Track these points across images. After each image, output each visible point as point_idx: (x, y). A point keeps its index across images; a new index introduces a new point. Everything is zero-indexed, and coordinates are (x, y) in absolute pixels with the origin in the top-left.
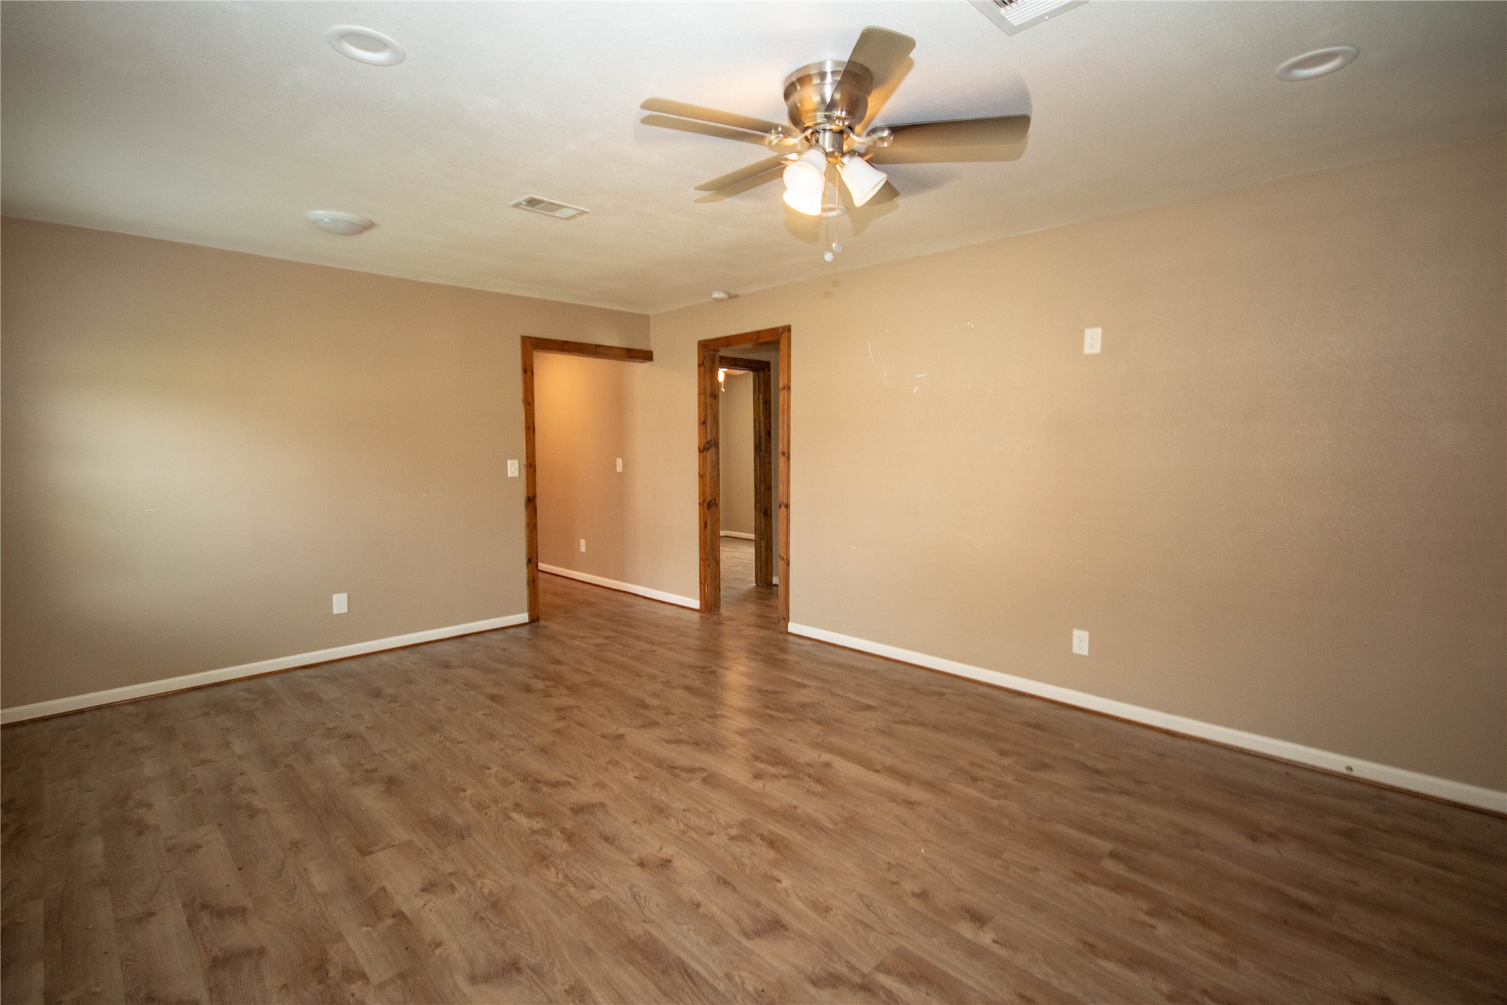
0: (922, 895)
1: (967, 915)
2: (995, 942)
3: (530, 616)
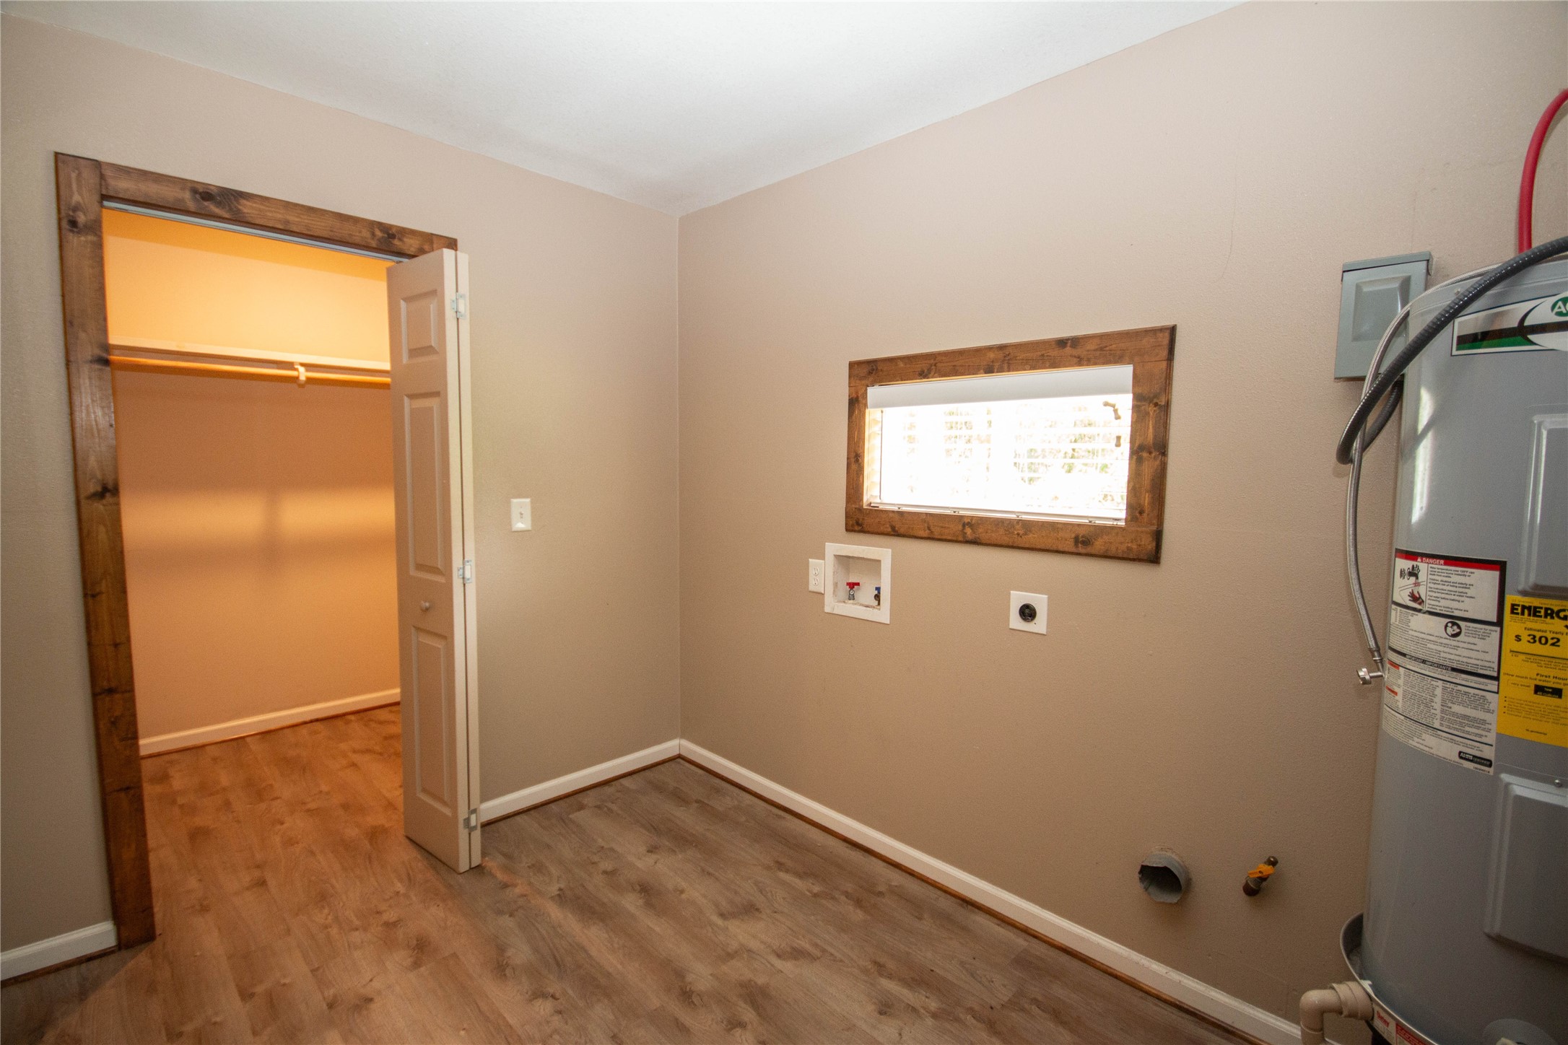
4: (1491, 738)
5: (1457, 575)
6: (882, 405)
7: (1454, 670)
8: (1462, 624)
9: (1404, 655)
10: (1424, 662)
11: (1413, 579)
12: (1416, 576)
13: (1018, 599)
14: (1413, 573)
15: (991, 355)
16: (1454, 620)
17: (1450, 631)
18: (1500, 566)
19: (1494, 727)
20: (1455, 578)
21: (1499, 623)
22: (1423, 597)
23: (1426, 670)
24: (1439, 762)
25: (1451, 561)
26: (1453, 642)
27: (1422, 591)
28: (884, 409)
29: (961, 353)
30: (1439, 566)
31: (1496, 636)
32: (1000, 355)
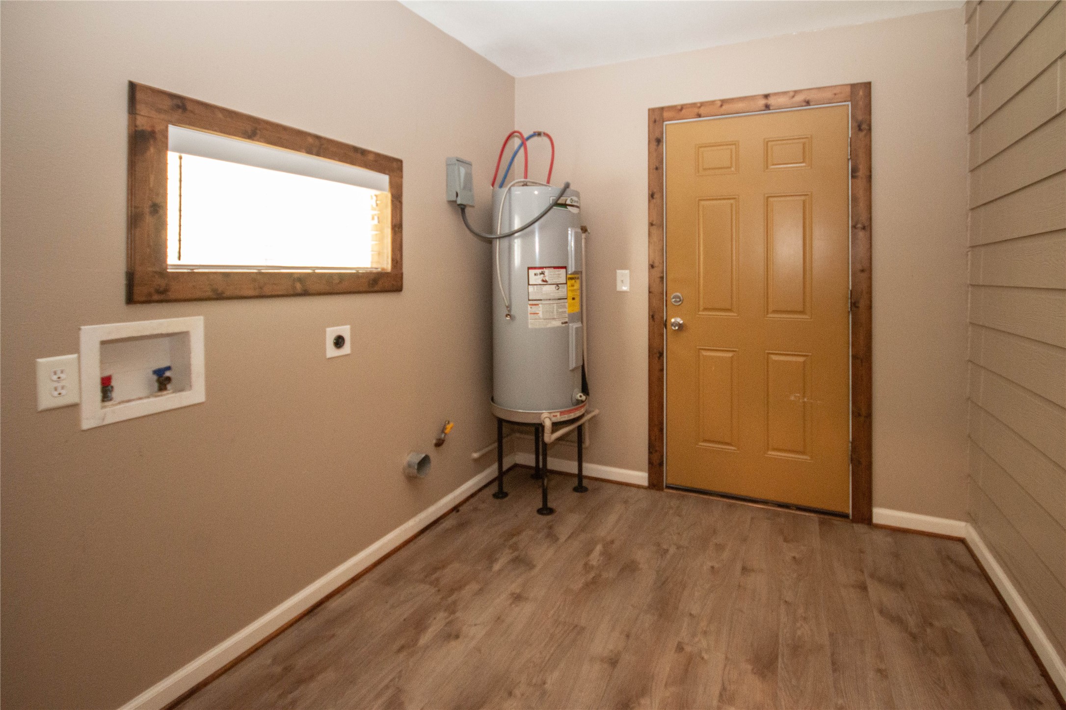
4: (567, 316)
5: (557, 271)
6: (184, 149)
7: (559, 299)
8: (559, 285)
9: (541, 300)
10: (550, 300)
11: (542, 275)
12: (544, 274)
13: (331, 333)
14: (542, 273)
15: (310, 140)
16: (557, 285)
17: (557, 288)
18: (565, 268)
19: (567, 312)
20: (557, 273)
21: (566, 283)
22: (547, 280)
23: (551, 302)
24: (558, 327)
25: (555, 268)
26: (557, 291)
27: (547, 279)
28: (183, 155)
29: (285, 129)
30: (552, 270)
31: (566, 287)
32: (317, 142)
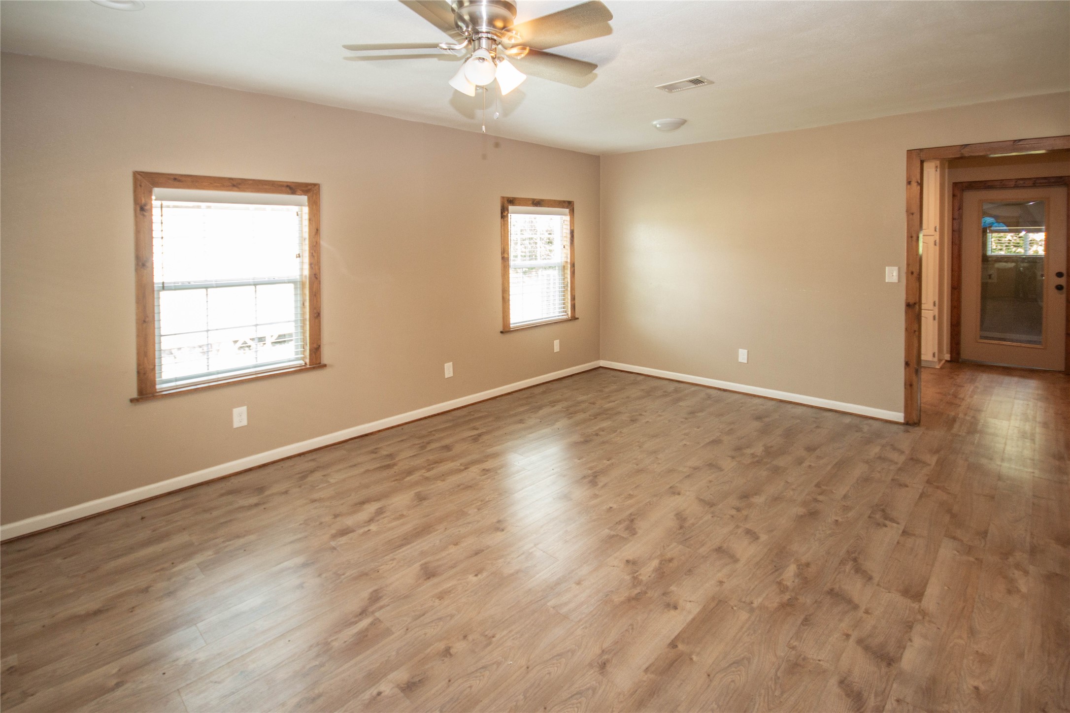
0: (447, 652)
1: (416, 679)
2: (379, 694)
3: (905, 418)
